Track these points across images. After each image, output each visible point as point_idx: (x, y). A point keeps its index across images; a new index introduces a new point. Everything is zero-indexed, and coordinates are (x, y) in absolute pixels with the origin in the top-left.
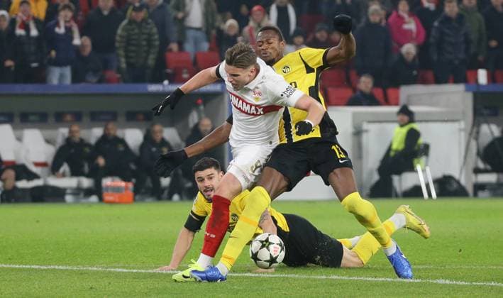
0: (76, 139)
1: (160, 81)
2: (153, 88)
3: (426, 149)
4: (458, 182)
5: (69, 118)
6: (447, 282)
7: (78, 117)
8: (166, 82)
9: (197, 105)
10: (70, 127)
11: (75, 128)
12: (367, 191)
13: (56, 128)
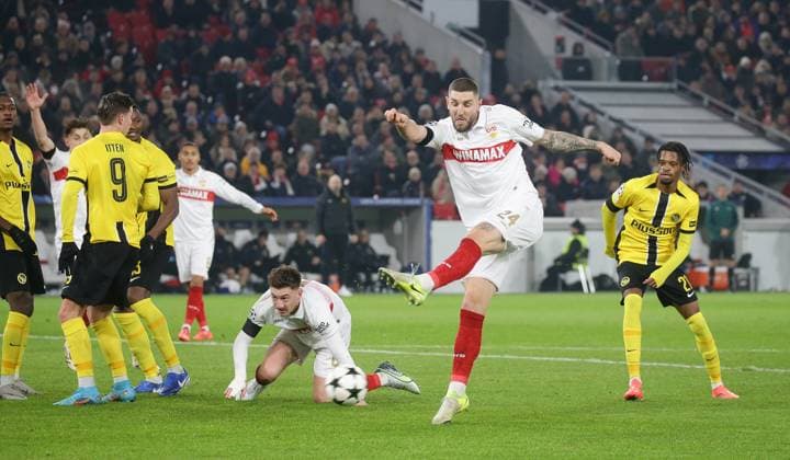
0: (302, 242)
1: (370, 195)
2: (366, 201)
3: (586, 253)
4: (612, 279)
5: (297, 225)
6: (599, 361)
7: (304, 225)
8: (376, 197)
9: (400, 216)
10: (298, 232)
11: (302, 233)
12: (537, 286)
13: (286, 233)
